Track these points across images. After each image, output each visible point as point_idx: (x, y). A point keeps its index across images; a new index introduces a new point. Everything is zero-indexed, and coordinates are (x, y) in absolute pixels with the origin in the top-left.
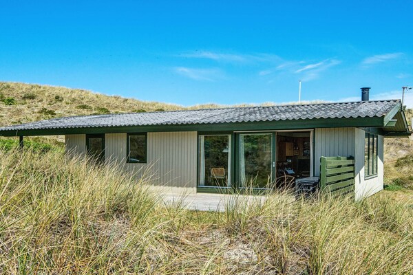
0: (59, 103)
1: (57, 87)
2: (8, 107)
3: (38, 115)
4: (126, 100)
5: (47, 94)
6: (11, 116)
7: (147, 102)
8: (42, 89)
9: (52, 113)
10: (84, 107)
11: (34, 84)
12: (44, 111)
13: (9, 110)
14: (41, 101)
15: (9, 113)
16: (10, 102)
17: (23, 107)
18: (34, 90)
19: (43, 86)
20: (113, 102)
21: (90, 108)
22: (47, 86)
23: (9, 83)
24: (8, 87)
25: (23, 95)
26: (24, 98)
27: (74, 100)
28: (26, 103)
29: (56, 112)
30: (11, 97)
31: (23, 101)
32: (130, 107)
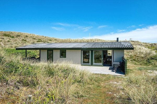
0: (27, 38)
1: (25, 33)
2: (12, 39)
3: (22, 41)
4: (46, 37)
5: (23, 35)
6: (14, 42)
7: (51, 38)
8: (22, 34)
9: (25, 40)
10: (34, 39)
11: (19, 32)
12: (23, 40)
13: (13, 40)
14: (22, 37)
15: (13, 41)
16: (13, 37)
17: (17, 39)
18: (19, 34)
19: (22, 33)
20: (42, 38)
21: (36, 39)
22: (23, 33)
23: (12, 32)
24: (12, 33)
25: (16, 35)
26: (17, 36)
27: (31, 37)
28: (17, 38)
29: (27, 40)
30: (13, 36)
31: (17, 37)
32: (47, 39)
